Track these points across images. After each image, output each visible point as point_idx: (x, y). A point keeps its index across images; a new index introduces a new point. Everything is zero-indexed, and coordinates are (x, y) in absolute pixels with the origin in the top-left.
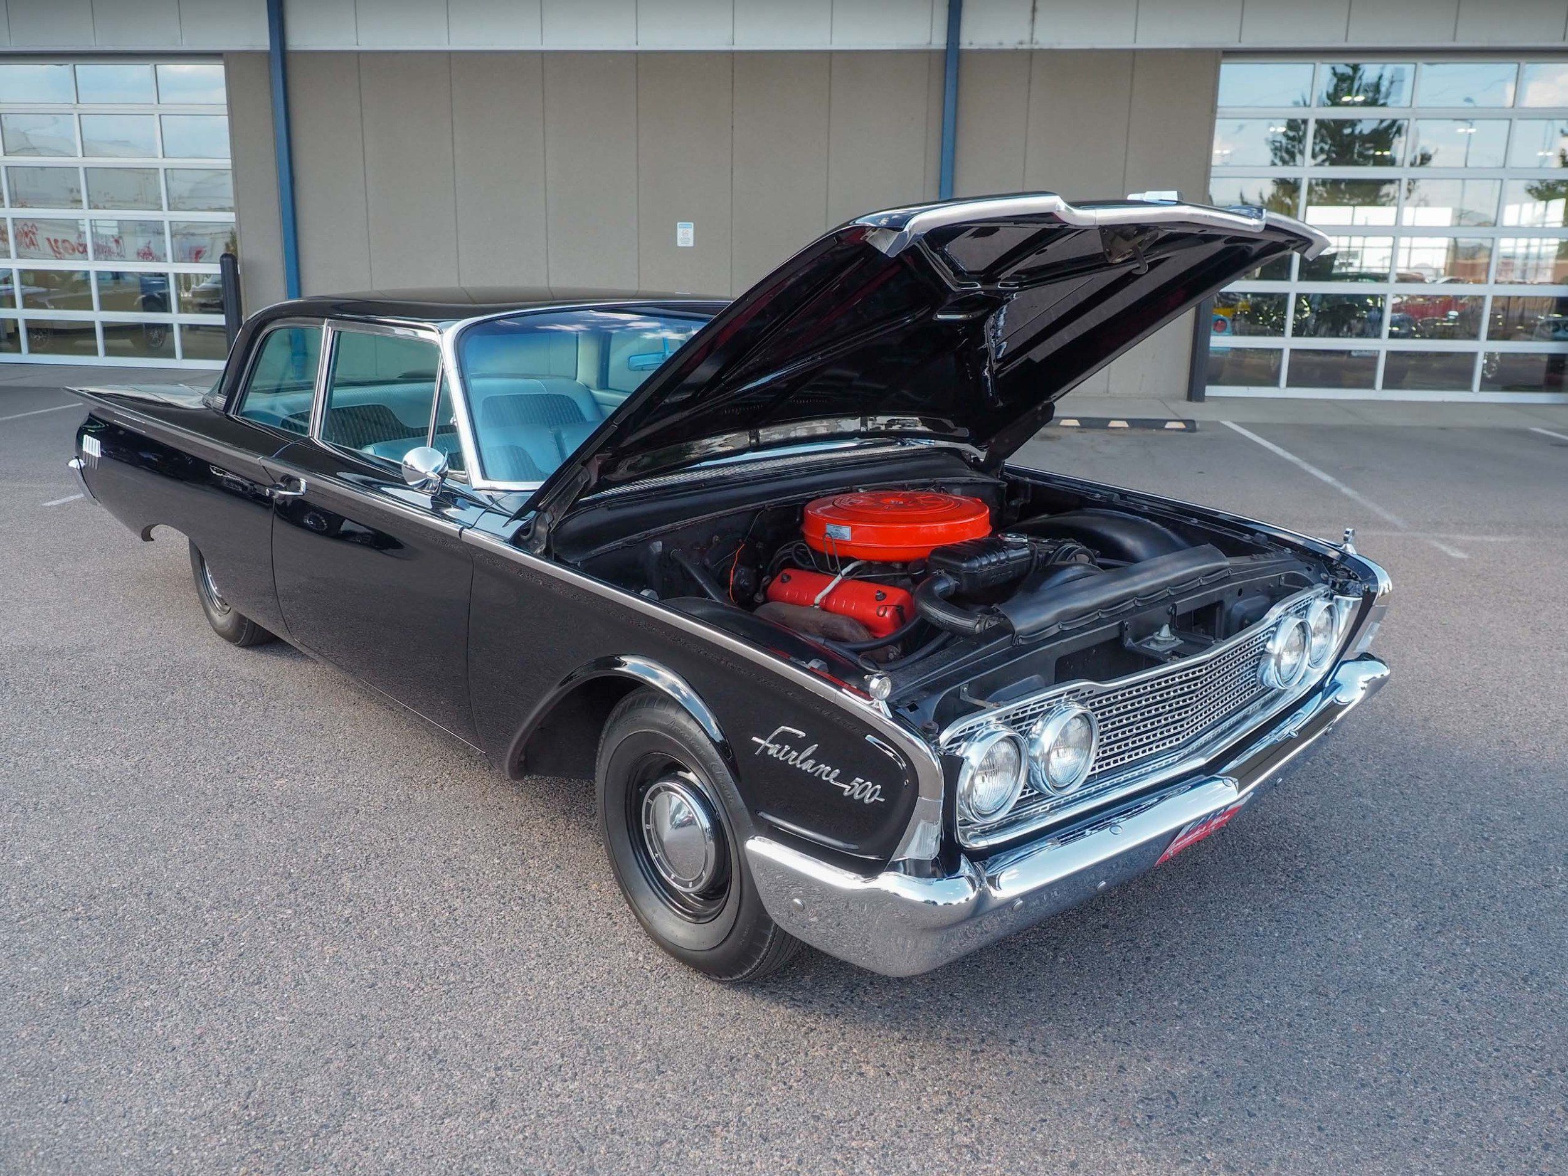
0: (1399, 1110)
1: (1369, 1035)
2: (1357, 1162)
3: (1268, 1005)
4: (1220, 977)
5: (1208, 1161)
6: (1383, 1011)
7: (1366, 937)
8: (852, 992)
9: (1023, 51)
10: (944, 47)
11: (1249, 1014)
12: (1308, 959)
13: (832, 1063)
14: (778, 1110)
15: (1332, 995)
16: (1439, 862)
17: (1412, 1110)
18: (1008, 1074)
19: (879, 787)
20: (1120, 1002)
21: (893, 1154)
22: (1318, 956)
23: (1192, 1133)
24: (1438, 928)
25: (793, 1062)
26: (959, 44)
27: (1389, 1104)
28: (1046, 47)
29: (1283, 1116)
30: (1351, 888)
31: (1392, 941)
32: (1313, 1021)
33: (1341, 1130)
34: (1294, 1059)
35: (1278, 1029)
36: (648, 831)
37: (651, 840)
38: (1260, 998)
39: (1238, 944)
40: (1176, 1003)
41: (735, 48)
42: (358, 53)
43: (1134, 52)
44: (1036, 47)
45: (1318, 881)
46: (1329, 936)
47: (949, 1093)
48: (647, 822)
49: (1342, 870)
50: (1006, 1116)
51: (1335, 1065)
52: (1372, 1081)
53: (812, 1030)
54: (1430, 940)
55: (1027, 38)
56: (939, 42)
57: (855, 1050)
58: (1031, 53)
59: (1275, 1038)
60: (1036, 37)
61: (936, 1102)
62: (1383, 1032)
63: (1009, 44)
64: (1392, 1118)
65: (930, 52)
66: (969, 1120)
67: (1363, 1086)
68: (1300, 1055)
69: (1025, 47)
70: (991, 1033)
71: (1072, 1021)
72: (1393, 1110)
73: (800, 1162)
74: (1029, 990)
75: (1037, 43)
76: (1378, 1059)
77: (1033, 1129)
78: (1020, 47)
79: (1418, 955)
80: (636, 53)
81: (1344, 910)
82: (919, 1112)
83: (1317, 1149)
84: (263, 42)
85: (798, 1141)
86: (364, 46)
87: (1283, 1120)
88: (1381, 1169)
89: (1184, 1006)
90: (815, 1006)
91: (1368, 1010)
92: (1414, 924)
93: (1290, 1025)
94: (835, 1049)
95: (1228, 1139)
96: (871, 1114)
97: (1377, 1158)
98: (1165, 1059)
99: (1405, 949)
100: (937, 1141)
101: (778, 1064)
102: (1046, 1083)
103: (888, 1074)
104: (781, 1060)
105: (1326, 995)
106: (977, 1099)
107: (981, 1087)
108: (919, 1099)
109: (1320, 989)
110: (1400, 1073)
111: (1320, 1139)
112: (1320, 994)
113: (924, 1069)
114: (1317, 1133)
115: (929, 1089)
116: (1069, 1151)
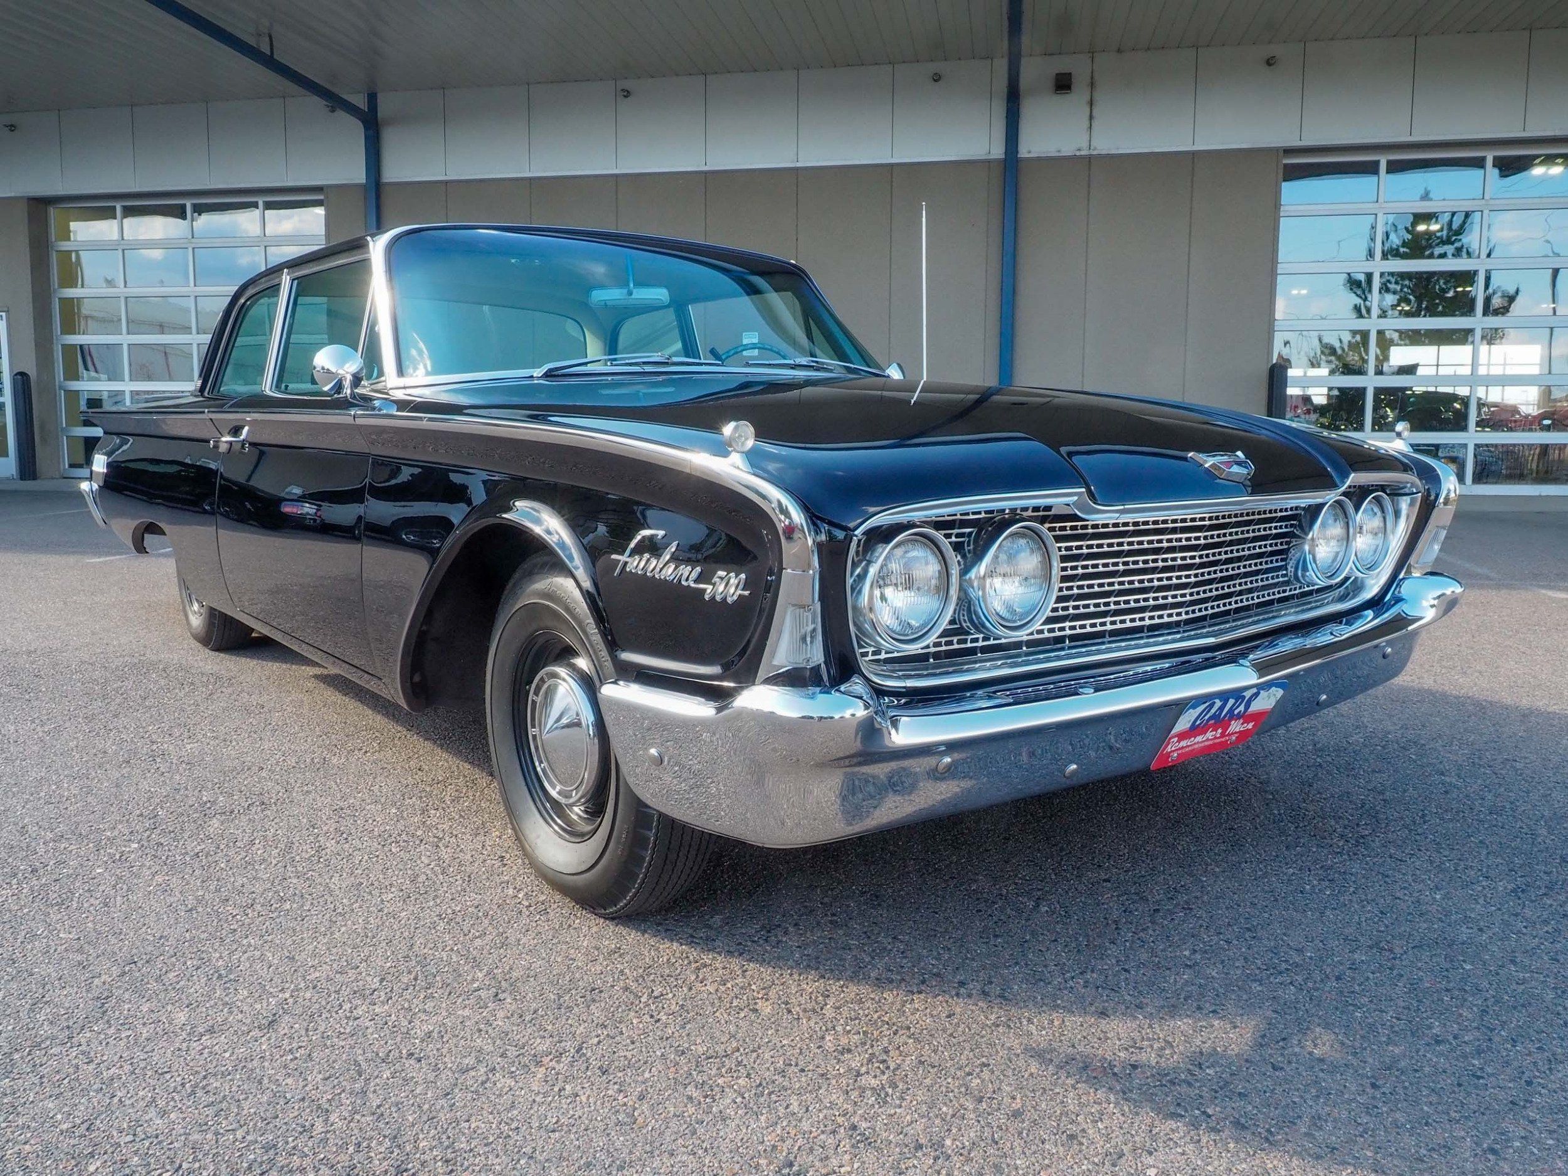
0: (1489, 1070)
1: (1447, 990)
2: (1427, 1124)
3: (1311, 958)
4: (1249, 929)
5: (1209, 1116)
6: (1468, 967)
7: (1447, 897)
8: (769, 932)
9: (1081, 157)
10: (1003, 157)
11: (1284, 966)
12: (1368, 915)
13: (720, 998)
14: (633, 1043)
15: (1398, 950)
16: (1544, 832)
17: (1508, 1070)
18: (949, 1016)
19: (743, 576)
20: (1113, 950)
21: (770, 1094)
22: (1382, 913)
23: (1190, 1084)
24: (1543, 891)
25: (670, 995)
26: (1017, 152)
27: (1476, 1062)
28: (1104, 152)
29: (1322, 1070)
30: (1428, 853)
31: (1481, 901)
32: (1371, 976)
33: (1405, 1088)
34: (1342, 1012)
35: (1322, 981)
36: (534, 737)
37: (537, 748)
38: (1300, 951)
39: (1276, 900)
40: (1187, 953)
41: (799, 165)
42: (446, 182)
43: (1194, 154)
44: (1095, 153)
45: (1386, 847)
46: (1398, 894)
47: (864, 1032)
48: (533, 726)
49: (1418, 837)
50: (935, 1058)
51: (1398, 1019)
52: (1451, 1038)
53: (705, 966)
54: (1532, 901)
55: (1085, 145)
56: (998, 151)
57: (754, 987)
58: (1089, 159)
59: (1317, 989)
60: (1094, 144)
61: (844, 1041)
62: (1467, 988)
63: (1068, 150)
64: (1479, 1078)
65: (989, 161)
66: (884, 1061)
67: (1438, 1042)
68: (1351, 1008)
69: (1083, 153)
70: (937, 975)
71: (1046, 966)
72: (1481, 1069)
73: (641, 1098)
74: (996, 936)
75: (1095, 149)
76: (1461, 1015)
77: (969, 1074)
78: (1078, 153)
79: (1516, 915)
80: (706, 173)
81: (1418, 872)
82: (819, 1051)
83: (1368, 1109)
84: (358, 175)
85: (647, 1075)
86: (452, 176)
87: (1321, 1075)
88: (1463, 1133)
89: (1198, 956)
90: (718, 943)
91: (1448, 965)
92: (1510, 887)
93: (1338, 978)
94: (729, 985)
95: (1240, 1094)
96: (753, 1051)
97: (1458, 1122)
98: (1163, 1007)
99: (1499, 909)
100: (834, 1082)
101: (650, 997)
102: (998, 1026)
103: (789, 1012)
104: (656, 994)
105: (1391, 951)
106: (898, 1040)
107: (909, 1028)
108: (823, 1038)
109: (1382, 944)
110: (1492, 1030)
111: (1374, 1098)
112: (1383, 949)
113: (839, 1008)
114: (1369, 1090)
115: (839, 1028)
116: (1014, 1098)
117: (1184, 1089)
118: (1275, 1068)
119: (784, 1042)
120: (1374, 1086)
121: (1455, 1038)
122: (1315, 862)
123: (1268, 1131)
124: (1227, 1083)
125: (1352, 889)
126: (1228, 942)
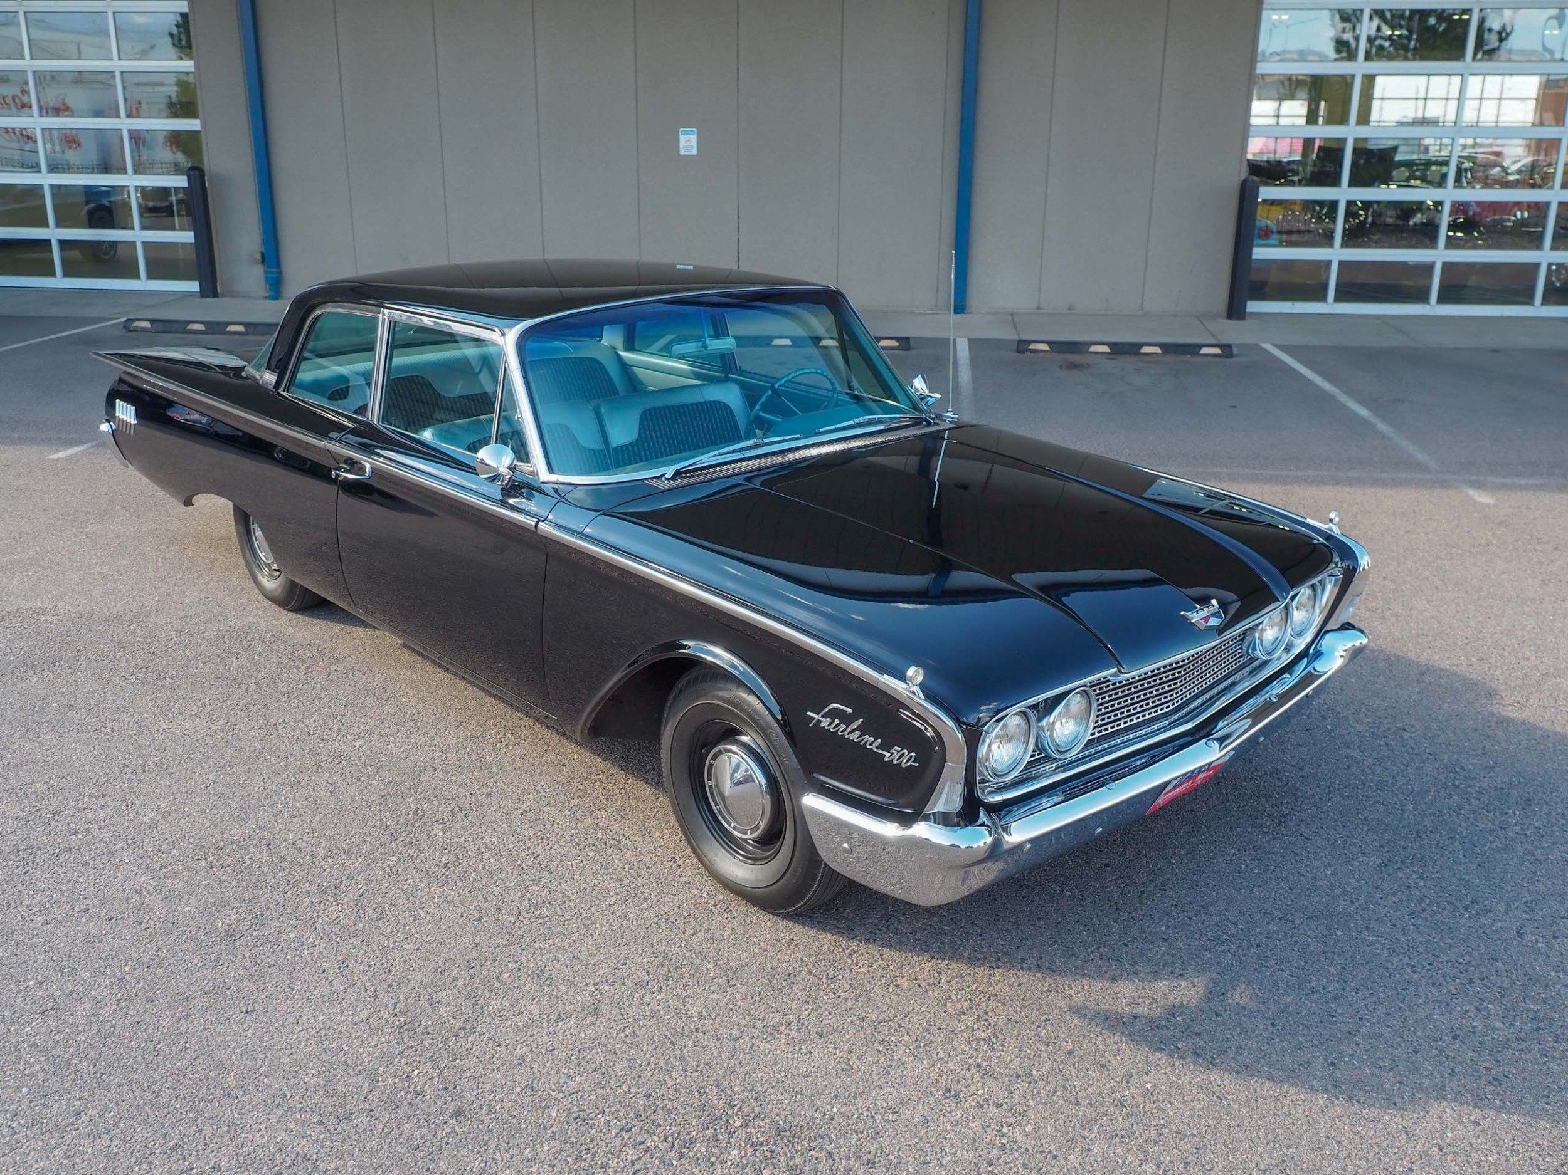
0: (1340, 1011)
1: (1324, 953)
3: (1242, 930)
4: (1203, 907)
6: (1339, 933)
7: (1334, 873)
11: (1225, 937)
12: (1281, 891)
13: (872, 978)
14: (829, 1015)
15: (1297, 921)
17: (1351, 1011)
18: (1019, 985)
20: (1116, 928)
21: (925, 1046)
22: (1290, 889)
23: (1167, 1028)
27: (1333, 1006)
29: (1244, 1015)
32: (1278, 943)
33: (1290, 1025)
34: (1259, 972)
35: (1248, 949)
36: (710, 787)
37: (712, 795)
38: (1236, 924)
39: (1222, 880)
40: (1163, 928)
45: (1299, 825)
46: (1302, 872)
47: (970, 999)
50: (1016, 1017)
51: (1292, 976)
52: (1321, 989)
57: (891, 968)
59: (1244, 955)
61: (959, 1007)
62: (1336, 951)
64: (1333, 1016)
66: (986, 1020)
67: (1313, 992)
68: (1264, 969)
71: (1074, 943)
72: (1335, 1010)
76: (1329, 972)
77: (1039, 1027)
81: (1318, 850)
82: (945, 1014)
83: (1268, 1040)
87: (1243, 1018)
88: (1318, 1054)
89: (1170, 931)
91: (1327, 932)
93: (1258, 946)
96: (906, 1016)
97: (1317, 1046)
98: (1150, 973)
100: (960, 1035)
101: (828, 978)
102: (1051, 991)
103: (920, 986)
104: (830, 976)
105: (1293, 922)
106: (993, 1004)
107: (997, 995)
108: (945, 1005)
109: (1288, 916)
110: (1346, 982)
111: (1272, 1033)
112: (1287, 920)
113: (950, 982)
114: (1270, 1028)
115: (954, 997)
116: (1067, 1042)
117: (1165, 1032)
118: (1217, 1015)
119: (923, 1009)
120: (1273, 1025)
121: (1324, 989)
122: (1249, 843)
123: (1212, 1057)
124: (1189, 1027)
125: (1272, 868)
126: (1190, 918)
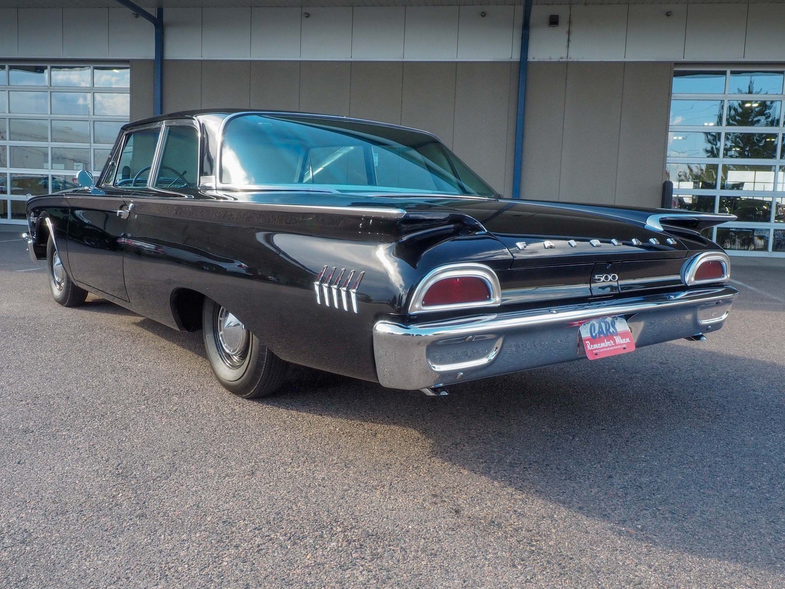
3: (697, 459)
4: (669, 449)
5: (660, 510)
7: (756, 439)
9: (563, 63)
10: (519, 60)
14: (413, 483)
15: (735, 457)
22: (727, 444)
23: (650, 500)
26: (526, 57)
28: (576, 60)
29: (704, 496)
30: (748, 422)
31: (771, 441)
32: (723, 466)
35: (702, 467)
38: (692, 457)
40: (643, 456)
43: (624, 63)
44: (570, 60)
46: (734, 437)
49: (743, 416)
52: (757, 487)
55: (564, 55)
56: (515, 56)
58: (567, 63)
60: (570, 55)
62: (764, 471)
63: (555, 58)
65: (510, 62)
69: (563, 60)
70: (536, 462)
75: (570, 58)
78: (561, 60)
81: (743, 429)
84: (151, 54)
85: (423, 493)
89: (648, 458)
93: (709, 467)
95: (671, 503)
96: (465, 486)
105: (732, 457)
109: (728, 455)
112: (728, 457)
117: (648, 501)
119: (477, 484)
122: (697, 424)
125: (714, 435)
126: (660, 453)
